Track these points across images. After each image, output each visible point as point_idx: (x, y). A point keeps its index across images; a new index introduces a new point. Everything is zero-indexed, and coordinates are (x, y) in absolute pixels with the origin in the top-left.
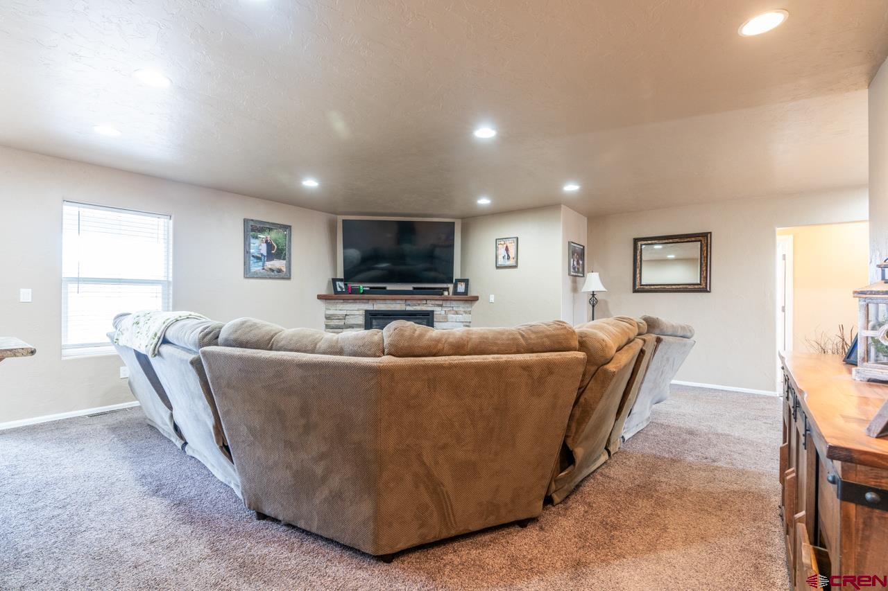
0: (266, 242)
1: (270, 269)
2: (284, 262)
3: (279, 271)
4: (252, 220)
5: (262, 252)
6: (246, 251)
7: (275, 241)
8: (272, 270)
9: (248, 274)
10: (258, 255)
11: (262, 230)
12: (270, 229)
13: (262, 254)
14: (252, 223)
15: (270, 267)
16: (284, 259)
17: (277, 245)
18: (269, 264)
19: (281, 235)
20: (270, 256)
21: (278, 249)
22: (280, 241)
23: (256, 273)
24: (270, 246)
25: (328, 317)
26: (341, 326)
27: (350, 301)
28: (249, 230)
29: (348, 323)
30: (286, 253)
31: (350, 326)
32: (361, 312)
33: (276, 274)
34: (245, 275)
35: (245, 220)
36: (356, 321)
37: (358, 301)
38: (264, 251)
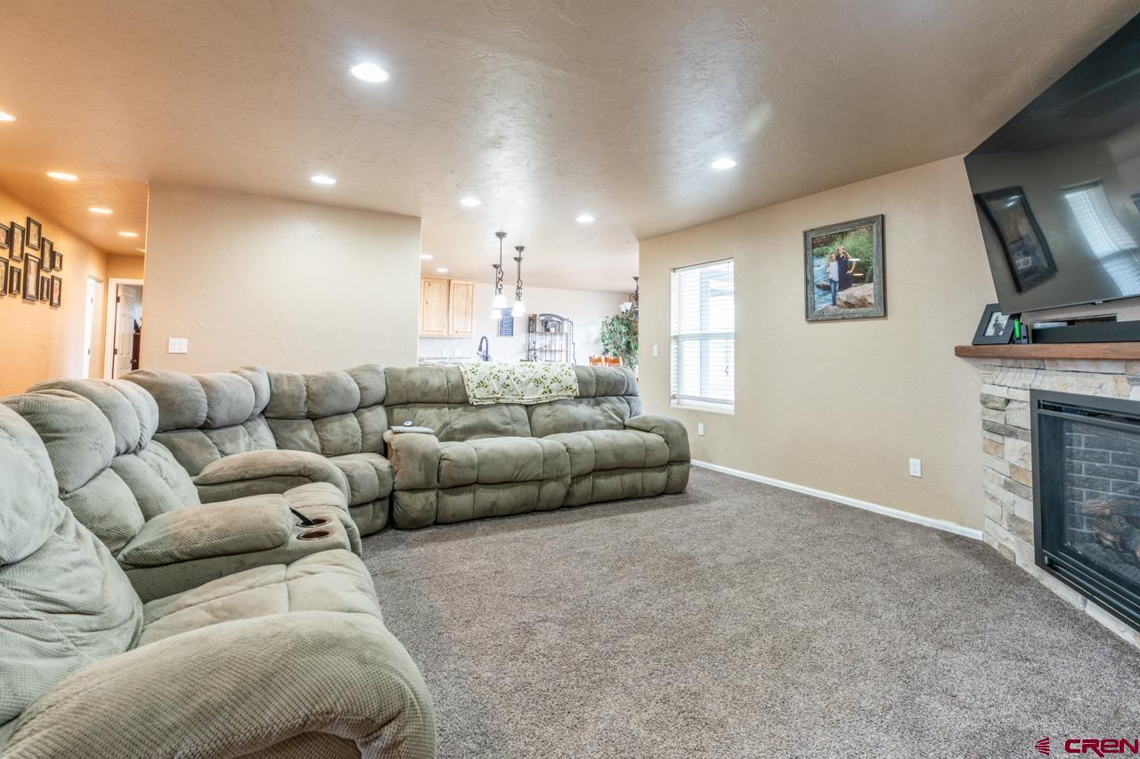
0: (838, 258)
1: (846, 303)
2: (871, 286)
3: (863, 303)
4: (812, 230)
5: (830, 276)
6: (809, 281)
7: (853, 252)
8: (850, 305)
9: (812, 316)
10: (825, 283)
11: (829, 241)
12: (843, 235)
13: (831, 281)
14: (813, 235)
15: (845, 299)
16: (871, 281)
17: (856, 258)
18: (843, 295)
19: (862, 239)
20: (845, 281)
21: (858, 265)
22: (863, 249)
23: (822, 312)
24: (843, 264)
25: (985, 401)
26: (999, 428)
27: (1010, 362)
28: (810, 246)
29: (1011, 422)
30: (875, 268)
31: (1011, 433)
32: (1026, 396)
33: (856, 311)
34: (807, 317)
35: (805, 234)
36: (1022, 417)
37: (1022, 363)
38: (834, 275)
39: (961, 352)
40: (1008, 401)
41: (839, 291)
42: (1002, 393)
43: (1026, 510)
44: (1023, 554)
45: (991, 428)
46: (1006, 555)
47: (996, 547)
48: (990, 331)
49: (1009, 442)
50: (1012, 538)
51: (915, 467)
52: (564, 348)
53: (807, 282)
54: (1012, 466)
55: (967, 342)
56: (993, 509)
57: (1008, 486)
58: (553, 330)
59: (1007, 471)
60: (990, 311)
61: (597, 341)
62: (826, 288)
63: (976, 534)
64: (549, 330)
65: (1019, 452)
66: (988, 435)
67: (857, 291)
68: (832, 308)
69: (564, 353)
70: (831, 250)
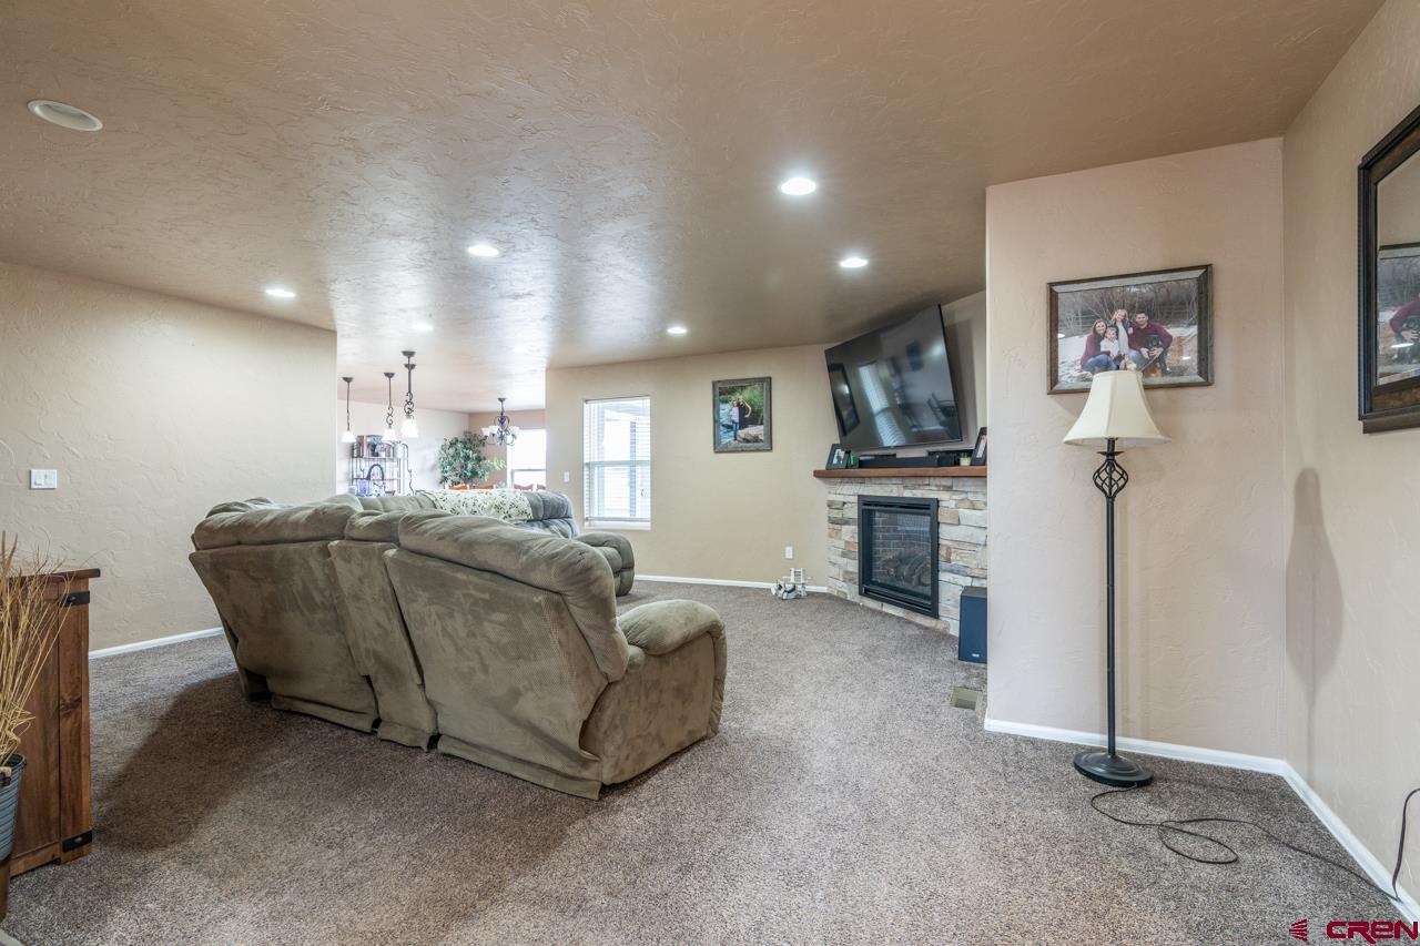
0: (738, 405)
1: (744, 439)
2: (762, 427)
3: (756, 439)
4: (719, 382)
5: (733, 418)
6: (716, 421)
7: (749, 402)
8: (747, 441)
9: (719, 448)
10: (729, 423)
11: (732, 391)
12: (743, 388)
13: (733, 422)
14: (719, 385)
16: (762, 424)
17: (752, 406)
18: (742, 433)
19: (756, 392)
20: (743, 423)
21: (753, 412)
22: (756, 400)
24: (742, 409)
25: (830, 505)
26: (839, 520)
27: (846, 480)
28: (717, 393)
29: (846, 516)
30: (765, 415)
31: (846, 522)
32: (855, 499)
33: (753, 445)
34: (715, 448)
35: (714, 384)
36: (852, 512)
37: (853, 480)
38: (736, 417)
39: (818, 474)
40: (844, 503)
41: (740, 429)
42: (840, 498)
43: (853, 566)
44: (851, 591)
45: (833, 521)
46: (842, 596)
47: (835, 593)
48: (835, 461)
49: (845, 528)
50: (845, 585)
51: (789, 552)
52: (395, 476)
53: (715, 421)
54: (847, 542)
55: (823, 467)
56: (834, 571)
57: (844, 555)
58: (383, 455)
59: (843, 546)
60: (834, 447)
61: (433, 468)
62: (729, 427)
63: (824, 589)
64: (377, 455)
65: (850, 533)
66: (831, 526)
67: (753, 431)
68: (734, 442)
69: (395, 482)
70: (733, 398)
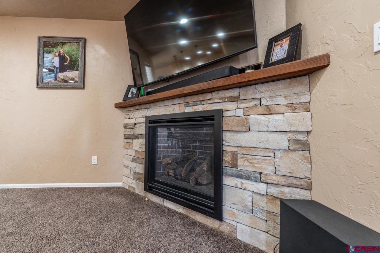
0: (59, 55)
1: (63, 80)
2: (77, 72)
3: (72, 81)
4: (44, 37)
5: (54, 64)
6: (40, 65)
7: (68, 53)
8: (65, 81)
9: (41, 85)
10: (51, 68)
11: (55, 45)
12: (63, 44)
13: (54, 67)
14: (45, 40)
15: (62, 77)
16: (77, 70)
17: (70, 57)
18: (61, 75)
19: (74, 48)
20: (63, 68)
21: (71, 61)
22: (73, 53)
23: (48, 83)
24: (62, 59)
25: (126, 126)
26: (131, 136)
27: (137, 107)
28: (42, 45)
29: (136, 133)
30: (80, 64)
31: (136, 137)
32: (144, 120)
33: (69, 84)
34: (38, 85)
35: (39, 38)
36: (141, 130)
37: (142, 106)
38: (57, 65)
39: (118, 106)
40: (135, 124)
41: (59, 73)
42: (133, 121)
43: (140, 168)
44: (139, 188)
45: (127, 137)
46: (132, 190)
47: (127, 188)
48: (130, 95)
49: (135, 141)
50: (134, 182)
51: (94, 160)
53: (39, 65)
54: (136, 151)
55: (121, 100)
56: (127, 172)
57: (134, 160)
59: (134, 154)
62: (51, 71)
65: (139, 145)
66: (126, 141)
67: (69, 74)
68: (54, 81)
70: (55, 50)
